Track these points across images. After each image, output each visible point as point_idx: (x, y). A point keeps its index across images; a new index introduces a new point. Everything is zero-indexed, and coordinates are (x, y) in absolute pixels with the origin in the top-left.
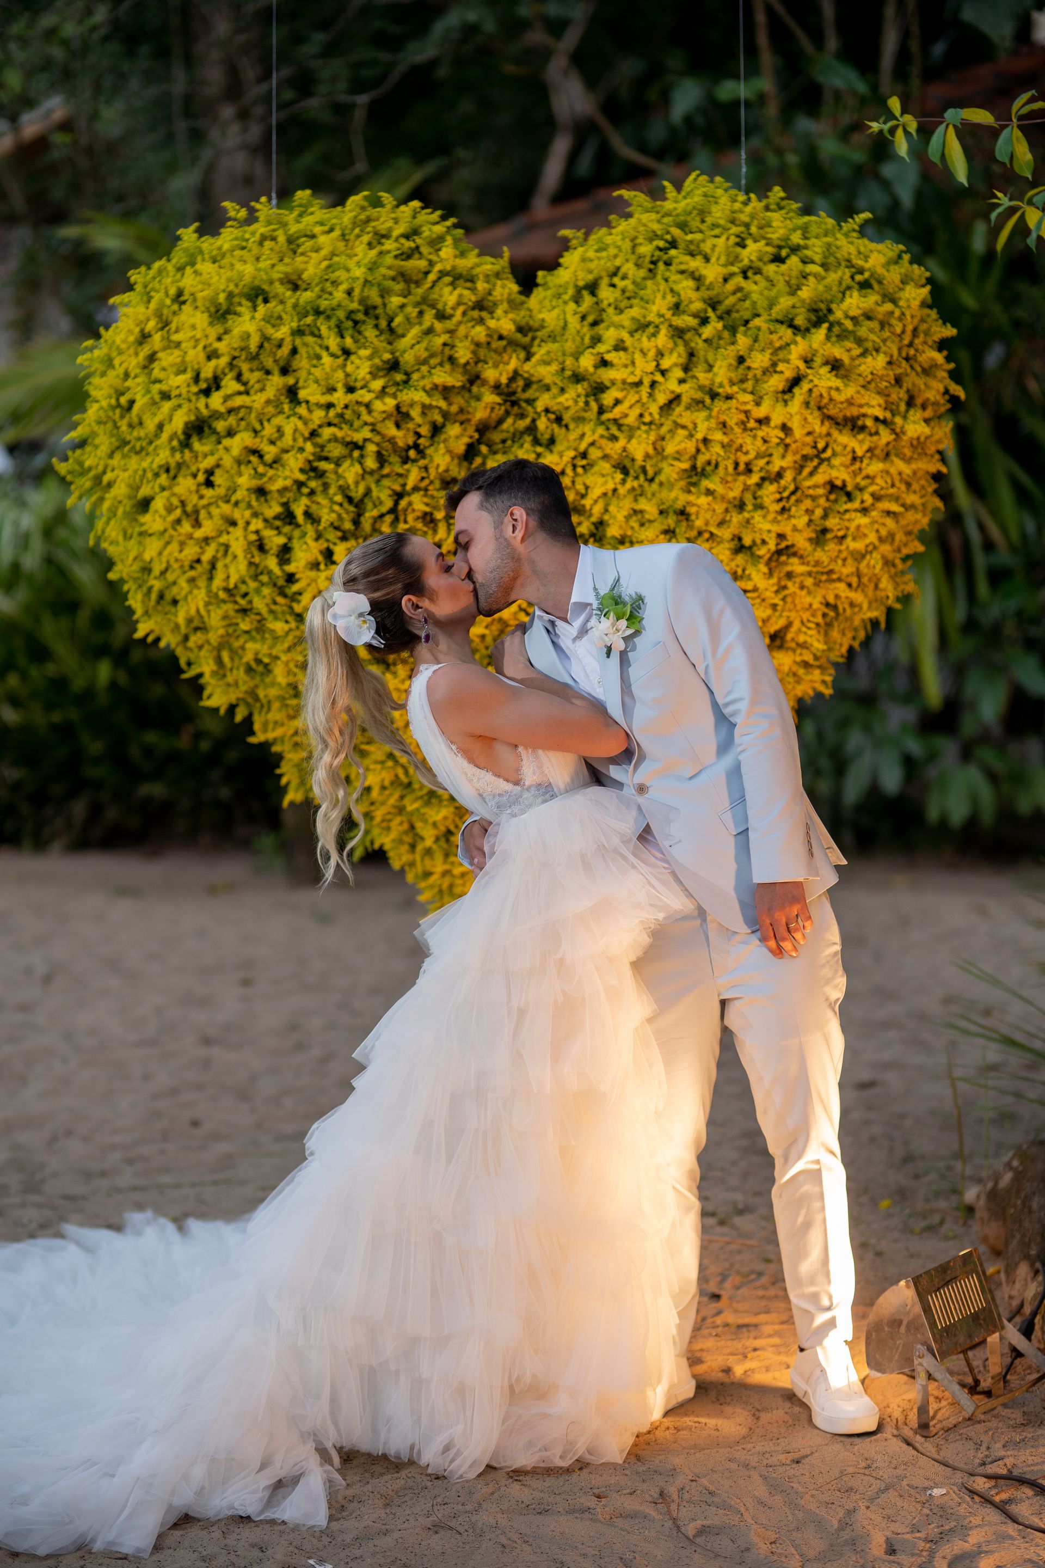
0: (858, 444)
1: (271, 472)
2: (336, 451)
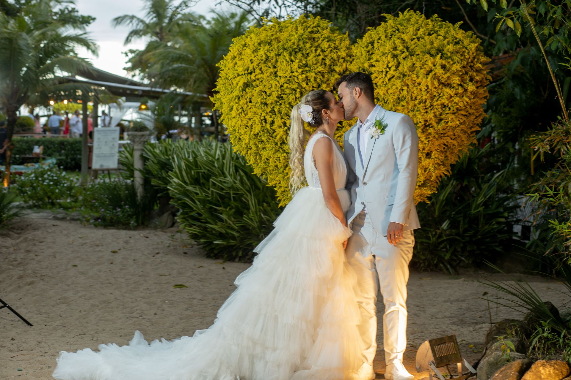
0: (452, 92)
1: (268, 98)
2: (288, 91)
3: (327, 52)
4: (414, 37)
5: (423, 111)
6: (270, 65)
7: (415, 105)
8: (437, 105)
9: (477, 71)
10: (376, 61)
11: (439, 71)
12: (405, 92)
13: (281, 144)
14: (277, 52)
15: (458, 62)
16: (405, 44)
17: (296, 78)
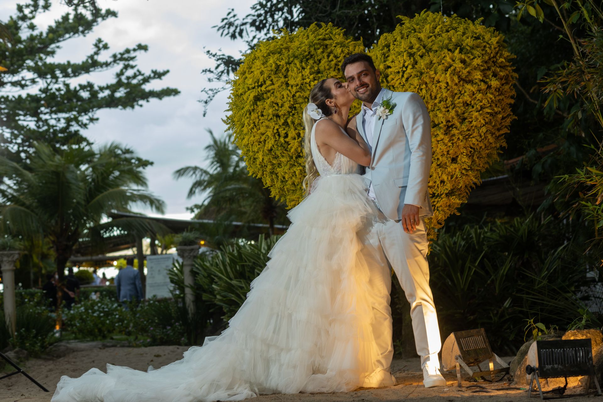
0: (474, 88)
1: (280, 109)
2: (300, 100)
3: (340, 58)
4: (431, 34)
5: (444, 110)
6: (280, 75)
7: (435, 104)
8: (459, 103)
9: (500, 67)
10: (392, 62)
11: (458, 65)
12: (424, 91)
13: (296, 158)
14: (287, 60)
15: (479, 57)
16: (422, 43)
17: (308, 85)
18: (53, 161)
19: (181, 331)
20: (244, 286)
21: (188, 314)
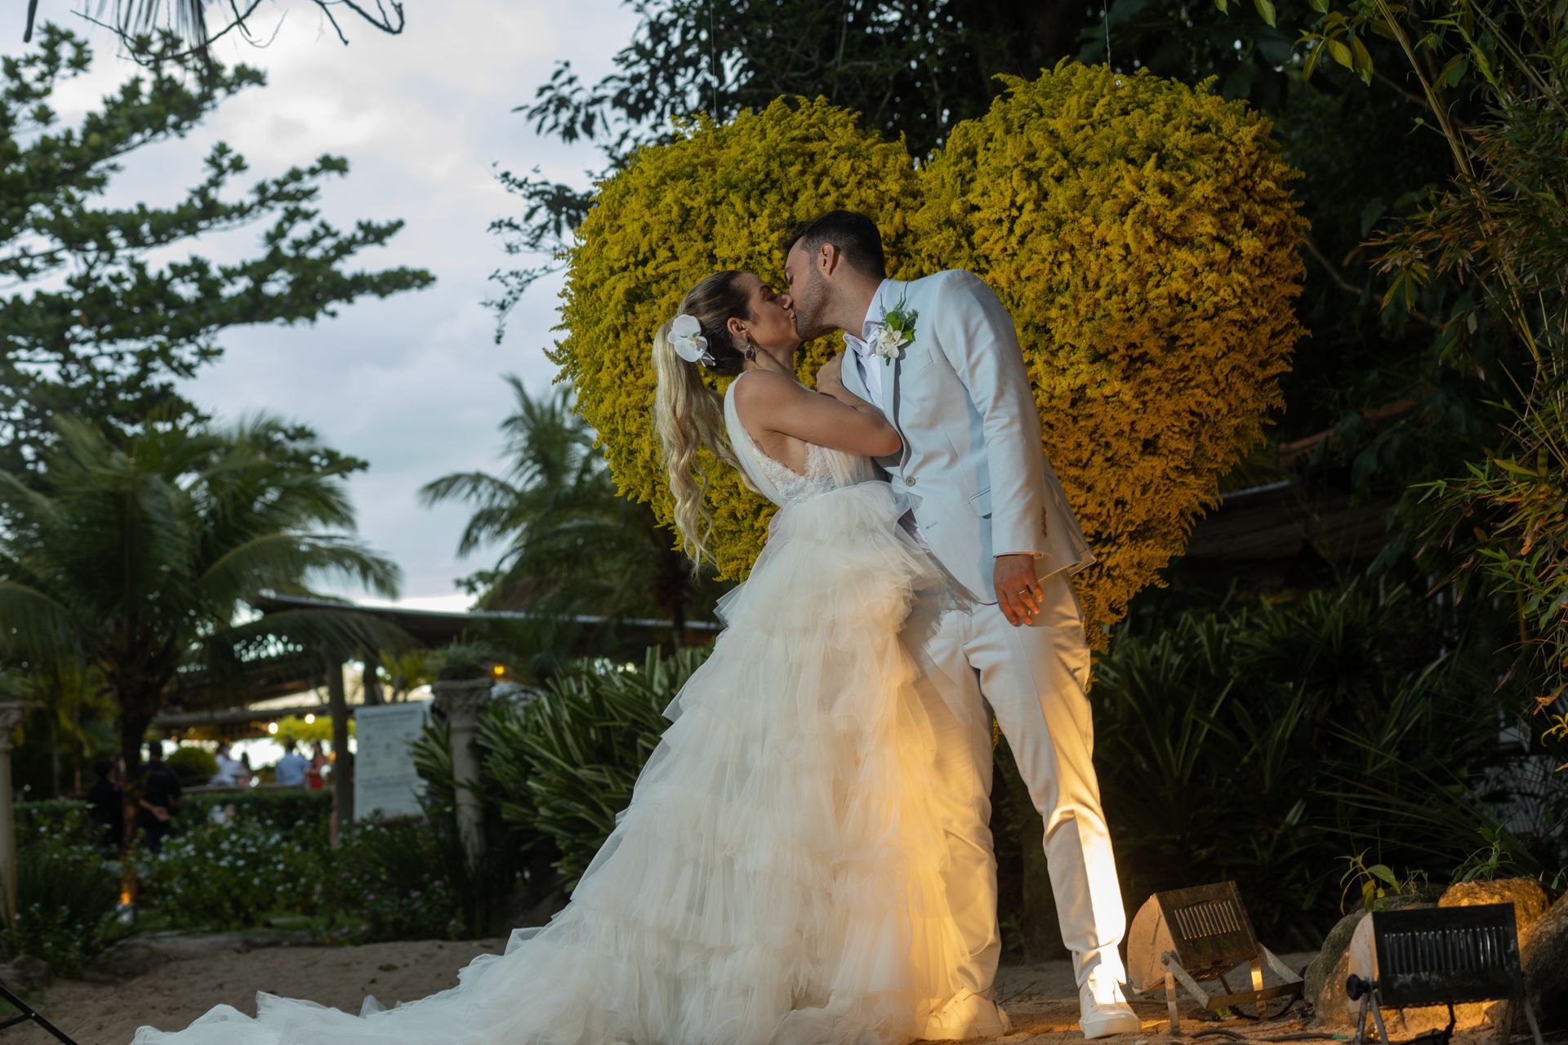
0: (1196, 259)
3: (849, 186)
4: (1082, 122)
5: (1119, 316)
6: (693, 233)
7: (1097, 303)
8: (1159, 297)
9: (1264, 202)
10: (983, 194)
11: (1154, 200)
12: (1067, 269)
14: (709, 196)
15: (1208, 177)
16: (1059, 144)
18: (105, 466)
19: (448, 901)
20: (609, 781)
21: (466, 857)
